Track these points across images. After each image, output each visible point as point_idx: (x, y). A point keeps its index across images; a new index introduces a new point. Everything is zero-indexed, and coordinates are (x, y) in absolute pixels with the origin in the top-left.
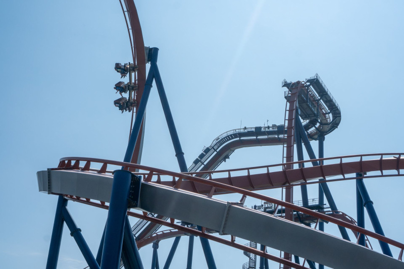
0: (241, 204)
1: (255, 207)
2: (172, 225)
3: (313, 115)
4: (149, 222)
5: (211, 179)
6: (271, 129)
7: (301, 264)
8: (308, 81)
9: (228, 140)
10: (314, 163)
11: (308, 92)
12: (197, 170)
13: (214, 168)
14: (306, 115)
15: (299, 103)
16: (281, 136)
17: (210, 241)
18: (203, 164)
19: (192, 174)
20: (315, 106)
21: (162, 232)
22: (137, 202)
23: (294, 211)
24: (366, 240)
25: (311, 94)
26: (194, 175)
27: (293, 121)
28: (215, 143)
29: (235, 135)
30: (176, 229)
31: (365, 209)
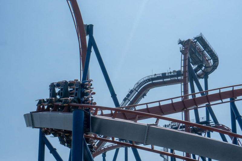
0: (156, 124)
1: (165, 126)
2: (113, 141)
3: (200, 62)
4: (99, 141)
5: (135, 110)
6: (172, 74)
7: (197, 159)
8: (195, 38)
9: (145, 84)
10: (202, 94)
11: (196, 46)
12: (126, 105)
13: (137, 102)
14: (195, 63)
15: (190, 55)
16: (179, 78)
17: (138, 150)
18: (129, 100)
19: (123, 108)
20: (201, 56)
21: (107, 146)
22: (90, 129)
23: (191, 126)
24: (238, 141)
25: (197, 48)
26: (124, 109)
27: (187, 67)
28: (136, 86)
29: (149, 80)
30: (115, 144)
31: (237, 121)
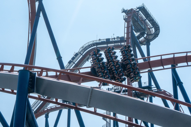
0: (99, 88)
1: (108, 89)
2: (56, 103)
3: (142, 30)
4: (42, 102)
5: (79, 73)
6: (116, 40)
7: (139, 124)
8: (138, 8)
9: (89, 48)
10: (144, 59)
11: (138, 15)
12: (70, 67)
13: (82, 65)
14: (137, 30)
15: (133, 23)
16: (123, 44)
17: (81, 112)
18: (74, 63)
19: (67, 70)
20: (143, 24)
21: (50, 107)
22: (34, 89)
23: (133, 91)
24: (180, 107)
25: (140, 17)
26: (69, 71)
27: (130, 33)
28: (81, 50)
29: (94, 45)
30: (59, 105)
31: (178, 87)
